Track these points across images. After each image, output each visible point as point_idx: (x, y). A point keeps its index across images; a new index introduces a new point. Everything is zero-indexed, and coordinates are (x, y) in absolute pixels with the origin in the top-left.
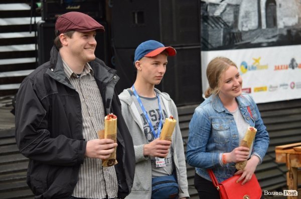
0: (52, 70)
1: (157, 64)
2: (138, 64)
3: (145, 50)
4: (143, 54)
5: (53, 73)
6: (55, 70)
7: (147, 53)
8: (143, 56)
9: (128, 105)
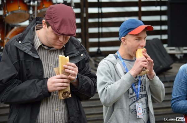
0: (20, 42)
1: (139, 39)
2: (123, 39)
3: (128, 29)
4: (127, 32)
5: (20, 45)
6: (23, 42)
7: (130, 31)
8: (127, 34)
9: (114, 64)
